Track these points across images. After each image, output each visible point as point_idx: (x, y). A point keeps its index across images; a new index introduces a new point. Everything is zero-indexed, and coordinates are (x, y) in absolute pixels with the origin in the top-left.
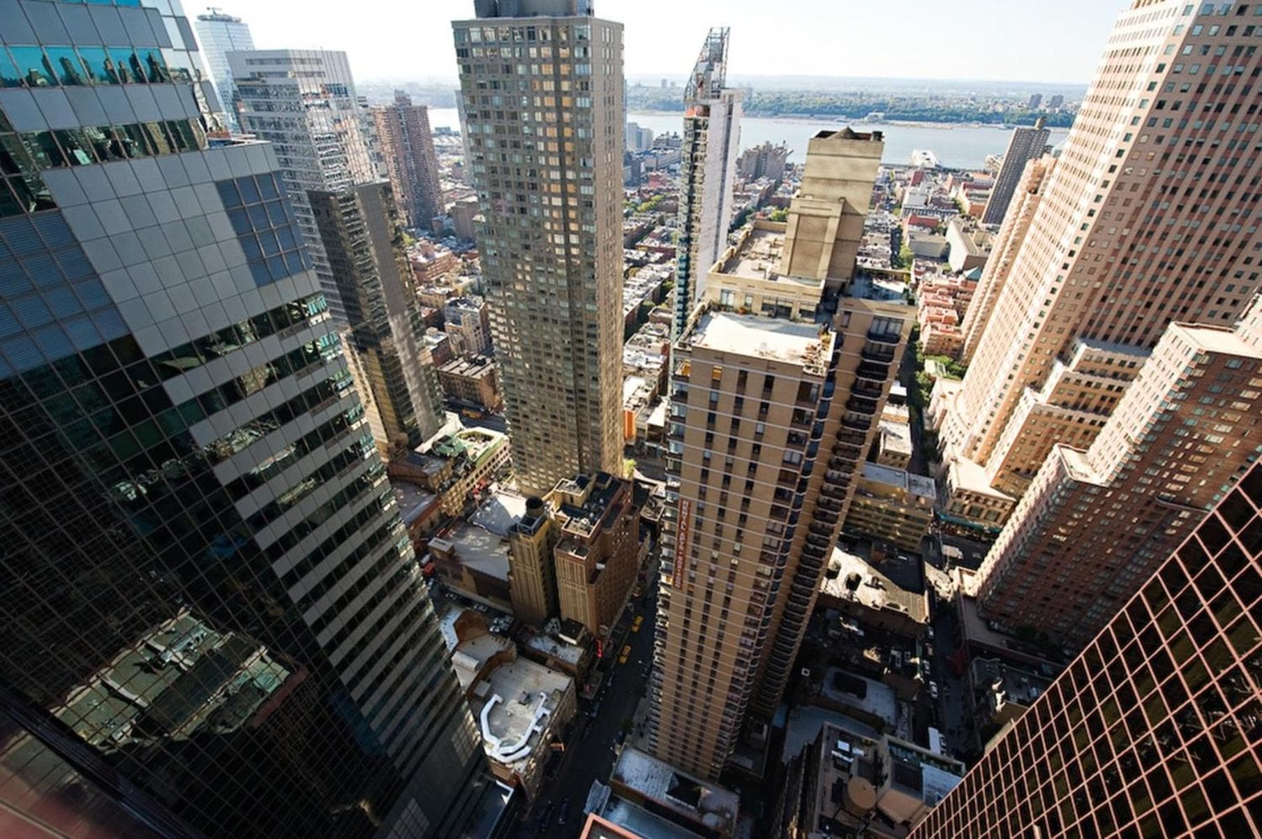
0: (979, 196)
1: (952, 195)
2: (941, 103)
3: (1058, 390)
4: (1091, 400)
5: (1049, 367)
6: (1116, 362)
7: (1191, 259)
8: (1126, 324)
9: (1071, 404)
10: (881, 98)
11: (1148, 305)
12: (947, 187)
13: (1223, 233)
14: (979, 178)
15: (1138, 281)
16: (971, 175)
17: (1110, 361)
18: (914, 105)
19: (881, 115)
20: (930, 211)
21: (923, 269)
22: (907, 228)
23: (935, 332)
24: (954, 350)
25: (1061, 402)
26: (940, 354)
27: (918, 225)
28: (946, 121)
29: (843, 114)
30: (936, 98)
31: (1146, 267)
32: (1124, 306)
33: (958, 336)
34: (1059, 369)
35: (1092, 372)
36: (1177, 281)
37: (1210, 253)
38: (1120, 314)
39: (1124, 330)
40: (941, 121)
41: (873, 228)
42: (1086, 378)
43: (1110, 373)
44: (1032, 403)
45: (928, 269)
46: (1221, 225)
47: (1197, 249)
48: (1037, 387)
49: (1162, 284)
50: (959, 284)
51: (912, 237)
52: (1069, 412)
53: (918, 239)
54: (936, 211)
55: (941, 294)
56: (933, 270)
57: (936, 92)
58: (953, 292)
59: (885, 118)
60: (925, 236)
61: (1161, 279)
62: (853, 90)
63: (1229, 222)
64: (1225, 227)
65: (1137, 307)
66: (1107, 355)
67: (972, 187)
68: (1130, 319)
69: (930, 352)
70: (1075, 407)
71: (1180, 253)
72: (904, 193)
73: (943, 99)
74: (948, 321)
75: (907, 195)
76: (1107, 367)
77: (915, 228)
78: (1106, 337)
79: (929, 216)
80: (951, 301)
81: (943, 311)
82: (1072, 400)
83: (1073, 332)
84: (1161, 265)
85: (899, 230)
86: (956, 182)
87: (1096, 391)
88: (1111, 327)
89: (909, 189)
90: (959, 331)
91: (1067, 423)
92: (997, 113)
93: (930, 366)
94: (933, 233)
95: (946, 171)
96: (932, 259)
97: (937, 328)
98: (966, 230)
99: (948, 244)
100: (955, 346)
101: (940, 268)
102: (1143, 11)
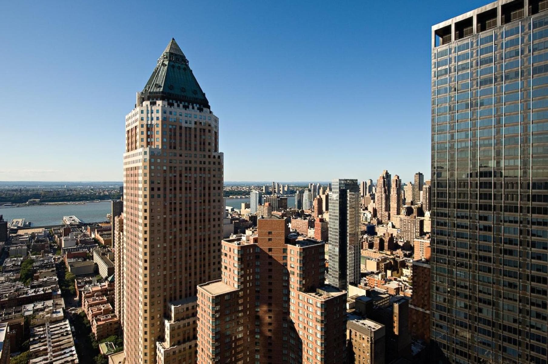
0: (107, 234)
1: (93, 236)
2: (75, 193)
3: (172, 337)
4: (189, 333)
5: (163, 325)
6: (190, 308)
7: (196, 249)
8: (186, 287)
9: (182, 341)
10: (36, 192)
11: (190, 275)
12: (88, 233)
13: (200, 236)
14: (103, 225)
15: (181, 265)
16: (100, 225)
17: (187, 309)
18: (58, 194)
19: (37, 200)
20: (81, 248)
21: (83, 284)
22: (67, 261)
23: (100, 323)
24: (116, 329)
25: (177, 342)
26: (108, 336)
27: (74, 258)
28: (80, 200)
29: (9, 201)
30: (71, 190)
31: (181, 258)
32: (181, 279)
33: (116, 319)
34: (167, 324)
35: (183, 319)
36: (195, 260)
37: (201, 245)
38: (181, 283)
39: (186, 290)
40: (78, 201)
41: (41, 267)
42: (182, 323)
43: (190, 315)
44: (162, 351)
45: (86, 283)
46: (199, 234)
47: (195, 245)
48: (162, 339)
49: (190, 264)
50: (107, 286)
51: (71, 266)
52: (183, 346)
53: (76, 266)
54: (85, 247)
55: (97, 296)
56: (90, 282)
57: (72, 188)
58: (104, 292)
59: (41, 201)
60: (80, 263)
61: (189, 261)
62: (16, 187)
63: (201, 231)
64: (200, 234)
65: (186, 277)
66: (185, 306)
67: (102, 231)
68: (186, 284)
69: (102, 338)
70: (184, 342)
71: (190, 248)
72: (61, 241)
73: (76, 191)
74: (107, 312)
75: (63, 242)
76: (188, 313)
77: (72, 260)
78: (181, 297)
79: (81, 251)
80: (105, 298)
81: (101, 307)
82: (181, 338)
83: (165, 301)
84: (186, 256)
85: (63, 263)
86: (92, 230)
87: (189, 327)
88: (181, 291)
89: (63, 238)
90: (115, 316)
91: (184, 353)
92: (106, 195)
93: (103, 348)
94: (85, 260)
95: (85, 225)
96: (88, 276)
97: (100, 320)
98: (103, 254)
99: (96, 264)
100: (116, 326)
101: (94, 279)
102: (131, 153)
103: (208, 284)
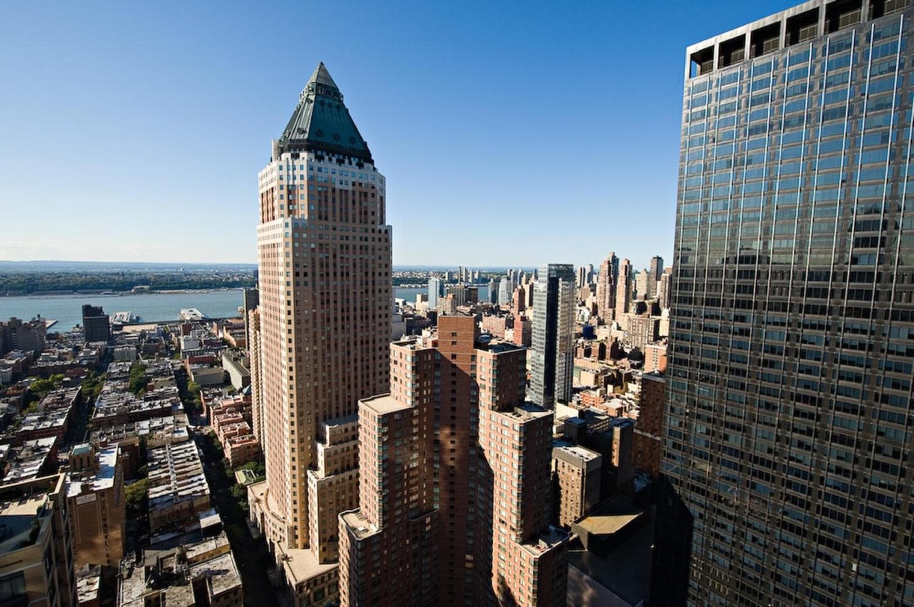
0: (240, 334)
1: (221, 335)
2: (194, 278)
3: (327, 464)
4: (348, 460)
5: (315, 450)
6: (350, 429)
7: (356, 355)
8: (344, 402)
9: (340, 469)
10: (142, 276)
11: (349, 387)
12: (215, 332)
13: (362, 337)
14: (234, 321)
15: (337, 375)
16: (230, 321)
17: (346, 430)
18: (173, 280)
19: (146, 287)
20: (206, 350)
21: (210, 396)
22: (189, 367)
23: (234, 446)
24: (256, 453)
25: (333, 472)
26: (246, 462)
27: (198, 363)
28: (201, 288)
29: (109, 288)
30: (189, 274)
31: (337, 365)
32: (337, 392)
33: (254, 442)
34: (321, 448)
35: (341, 442)
36: (356, 369)
37: (362, 349)
38: (337, 397)
39: (344, 406)
40: (199, 289)
41: (156, 374)
42: (339, 448)
43: (350, 438)
44: (315, 481)
45: (215, 395)
46: (359, 335)
47: (356, 349)
48: (314, 467)
49: (349, 373)
50: (241, 400)
51: (194, 374)
52: (341, 476)
53: (201, 373)
54: (211, 350)
55: (230, 412)
56: (220, 395)
57: (190, 271)
58: (238, 407)
59: (151, 289)
60: (206, 370)
61: (347, 370)
62: (117, 270)
63: (362, 331)
64: (362, 334)
65: (344, 390)
66: (343, 427)
67: (232, 329)
68: (344, 398)
69: (237, 464)
70: (343, 471)
71: (349, 353)
72: (179, 340)
73: (196, 275)
74: (243, 432)
75: (182, 343)
76: (347, 435)
77: (196, 366)
78: (337, 415)
79: (206, 355)
80: (240, 415)
81: (236, 425)
82: (338, 466)
83: (317, 419)
84: (343, 363)
85: (183, 369)
86: (220, 328)
87: (349, 453)
88: (337, 407)
89: (182, 338)
90: (254, 438)
91: (343, 484)
92: (236, 282)
93: (241, 477)
94: (212, 366)
95: (211, 321)
96: (217, 386)
97: (235, 443)
98: (235, 359)
99: (226, 371)
100: (256, 450)
101: (225, 391)
102: (267, 225)
103: (373, 399)
